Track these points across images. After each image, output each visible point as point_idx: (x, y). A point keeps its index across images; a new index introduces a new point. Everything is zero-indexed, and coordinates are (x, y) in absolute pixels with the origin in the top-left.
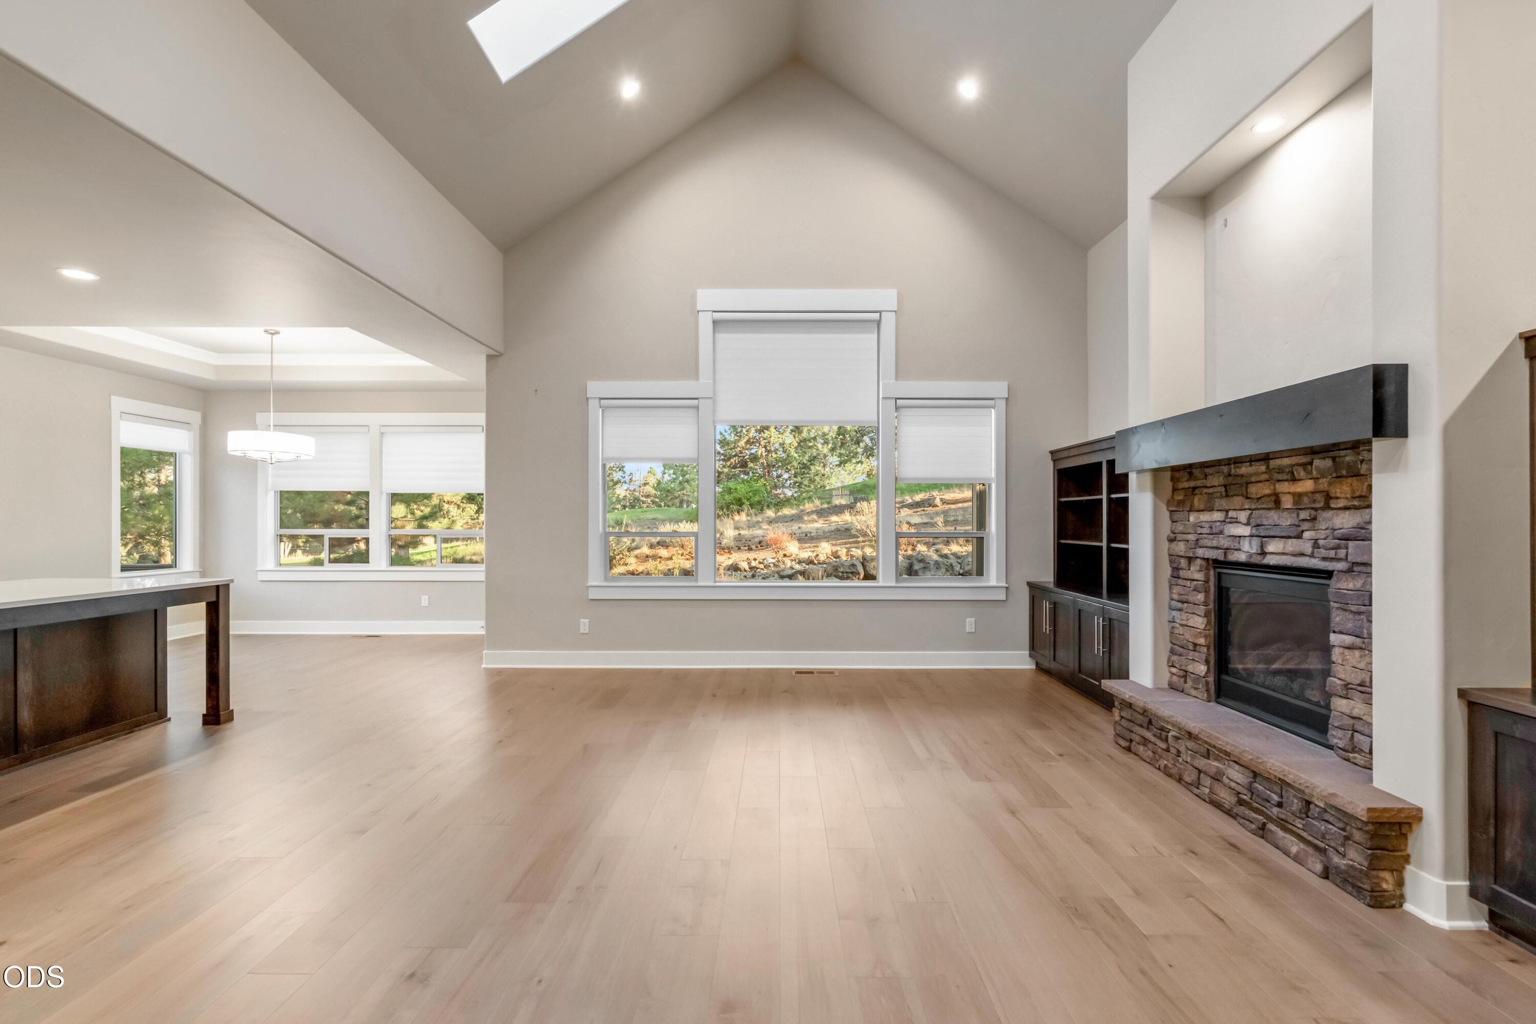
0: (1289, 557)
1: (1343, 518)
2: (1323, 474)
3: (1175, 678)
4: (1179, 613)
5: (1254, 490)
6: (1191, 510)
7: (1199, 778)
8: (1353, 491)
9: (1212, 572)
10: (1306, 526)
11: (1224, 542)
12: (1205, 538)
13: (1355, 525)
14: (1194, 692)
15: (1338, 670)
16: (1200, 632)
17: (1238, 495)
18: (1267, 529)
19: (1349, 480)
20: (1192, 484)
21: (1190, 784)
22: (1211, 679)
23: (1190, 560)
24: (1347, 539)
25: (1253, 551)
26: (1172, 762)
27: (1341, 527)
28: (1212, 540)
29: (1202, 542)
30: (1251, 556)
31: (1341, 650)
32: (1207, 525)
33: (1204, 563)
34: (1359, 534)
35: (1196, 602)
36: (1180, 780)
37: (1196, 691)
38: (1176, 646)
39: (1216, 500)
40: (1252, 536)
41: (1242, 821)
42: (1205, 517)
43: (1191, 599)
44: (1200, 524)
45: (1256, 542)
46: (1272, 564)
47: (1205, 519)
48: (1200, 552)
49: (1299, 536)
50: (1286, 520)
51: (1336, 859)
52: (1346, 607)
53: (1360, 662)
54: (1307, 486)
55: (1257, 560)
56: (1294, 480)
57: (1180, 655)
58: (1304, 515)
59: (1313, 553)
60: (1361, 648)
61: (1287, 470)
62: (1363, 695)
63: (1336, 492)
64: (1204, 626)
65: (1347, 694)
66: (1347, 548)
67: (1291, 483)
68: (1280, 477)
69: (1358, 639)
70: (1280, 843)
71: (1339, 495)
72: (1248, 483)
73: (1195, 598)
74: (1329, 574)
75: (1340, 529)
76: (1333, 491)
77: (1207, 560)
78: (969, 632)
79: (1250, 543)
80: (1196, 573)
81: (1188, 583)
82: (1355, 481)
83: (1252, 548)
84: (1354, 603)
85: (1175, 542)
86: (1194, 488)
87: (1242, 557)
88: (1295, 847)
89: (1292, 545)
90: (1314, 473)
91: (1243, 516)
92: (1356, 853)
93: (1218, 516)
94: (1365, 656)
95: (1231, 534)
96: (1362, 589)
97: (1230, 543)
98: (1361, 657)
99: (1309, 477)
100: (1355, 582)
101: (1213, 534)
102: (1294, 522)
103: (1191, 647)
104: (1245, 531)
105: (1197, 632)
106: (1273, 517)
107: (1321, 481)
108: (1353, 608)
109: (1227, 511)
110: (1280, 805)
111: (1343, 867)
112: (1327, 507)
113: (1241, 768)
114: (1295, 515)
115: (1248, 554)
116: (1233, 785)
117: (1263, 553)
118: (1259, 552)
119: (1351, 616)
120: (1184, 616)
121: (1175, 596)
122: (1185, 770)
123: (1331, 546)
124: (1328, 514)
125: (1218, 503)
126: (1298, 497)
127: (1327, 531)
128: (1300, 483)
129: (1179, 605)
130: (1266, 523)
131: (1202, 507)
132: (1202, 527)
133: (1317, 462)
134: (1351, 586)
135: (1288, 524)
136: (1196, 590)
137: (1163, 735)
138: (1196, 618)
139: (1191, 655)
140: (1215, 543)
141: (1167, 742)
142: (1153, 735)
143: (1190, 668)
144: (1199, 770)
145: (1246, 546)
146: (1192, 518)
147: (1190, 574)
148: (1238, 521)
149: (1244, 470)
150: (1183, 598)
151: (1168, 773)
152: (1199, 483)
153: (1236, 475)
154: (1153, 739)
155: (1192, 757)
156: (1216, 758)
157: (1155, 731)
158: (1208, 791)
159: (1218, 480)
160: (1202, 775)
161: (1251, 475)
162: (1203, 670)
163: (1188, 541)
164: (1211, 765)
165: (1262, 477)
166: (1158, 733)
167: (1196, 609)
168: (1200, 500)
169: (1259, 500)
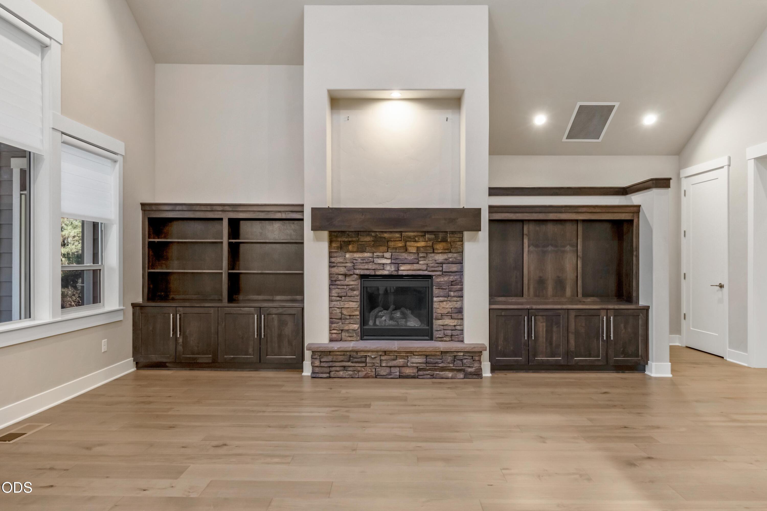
0: (411, 271)
1: (439, 256)
2: (430, 240)
3: (334, 336)
4: (338, 302)
5: (391, 244)
6: (347, 252)
7: (391, 370)
8: (444, 247)
9: (361, 281)
10: (422, 259)
11: (370, 266)
12: (359, 265)
13: (444, 259)
14: (349, 339)
15: (437, 311)
16: (356, 309)
17: (381, 246)
18: (402, 260)
19: (442, 243)
20: (350, 239)
21: (387, 375)
22: (359, 330)
23: (346, 275)
24: (442, 263)
25: (393, 270)
26: (370, 370)
27: (438, 259)
28: (365, 266)
29: (357, 267)
30: (392, 271)
31: (439, 303)
32: (360, 259)
33: (357, 277)
34: (445, 262)
35: (352, 295)
36: (376, 376)
37: (352, 338)
38: (334, 319)
39: (367, 248)
40: (391, 263)
41: (421, 377)
42: (357, 255)
43: (349, 294)
44: (355, 258)
45: (393, 266)
46: (404, 274)
47: (358, 256)
48: (357, 272)
49: (418, 263)
50: (411, 257)
51: (470, 370)
52: (441, 287)
53: (446, 306)
54: (422, 244)
55: (395, 273)
56: (416, 241)
57: (338, 323)
58: (421, 255)
59: (427, 269)
60: (446, 301)
61: (412, 237)
62: (448, 317)
63: (437, 247)
64: (357, 306)
65: (442, 318)
66: (442, 267)
67: (415, 242)
68: (409, 240)
69: (446, 298)
70: (444, 376)
71: (438, 248)
72: (388, 241)
73: (352, 294)
74: (430, 277)
75: (438, 260)
76: (436, 246)
77: (359, 275)
78: (104, 352)
79: (391, 267)
80: (353, 282)
81: (345, 287)
82: (444, 244)
83: (391, 268)
84: (445, 285)
85: (336, 267)
86: (351, 241)
87: (386, 273)
88: (450, 374)
89: (416, 266)
90: (427, 239)
91: (388, 255)
92: (477, 364)
93: (366, 255)
94: (448, 303)
95: (379, 263)
96: (448, 280)
97: (377, 267)
98: (447, 304)
99: (424, 240)
100: (444, 279)
101: (363, 263)
102: (415, 258)
103: (348, 317)
104: (389, 261)
105: (353, 309)
106: (405, 255)
107: (428, 242)
108: (444, 288)
109: (373, 253)
110: (442, 362)
111: (473, 371)
112: (433, 252)
113: (419, 356)
114: (417, 255)
115: (390, 271)
116: (415, 365)
118: (397, 269)
119: (442, 290)
120: (342, 303)
121: (333, 294)
122: (381, 370)
123: (436, 266)
124: (433, 255)
126: (418, 248)
127: (433, 261)
128: (419, 243)
129: (338, 298)
130: (401, 258)
131: (355, 250)
132: (356, 260)
133: (427, 236)
134: (442, 280)
135: (412, 258)
136: (353, 290)
137: (363, 359)
138: (351, 303)
139: (347, 321)
140: (366, 267)
141: (365, 362)
142: (352, 362)
143: (346, 328)
144: (390, 367)
145: (388, 268)
146: (348, 255)
147: (346, 283)
148: (383, 257)
149: (386, 235)
150: (340, 295)
151: (366, 377)
152: (354, 239)
153: (381, 237)
154: (353, 365)
155: (387, 363)
156: (402, 357)
157: (356, 360)
158: (398, 373)
159: (368, 239)
160: (392, 368)
161: (391, 238)
162: (356, 326)
163: (345, 267)
164: (400, 361)
165: (398, 239)
166: (359, 360)
167: (352, 299)
168: (353, 247)
169: (396, 249)
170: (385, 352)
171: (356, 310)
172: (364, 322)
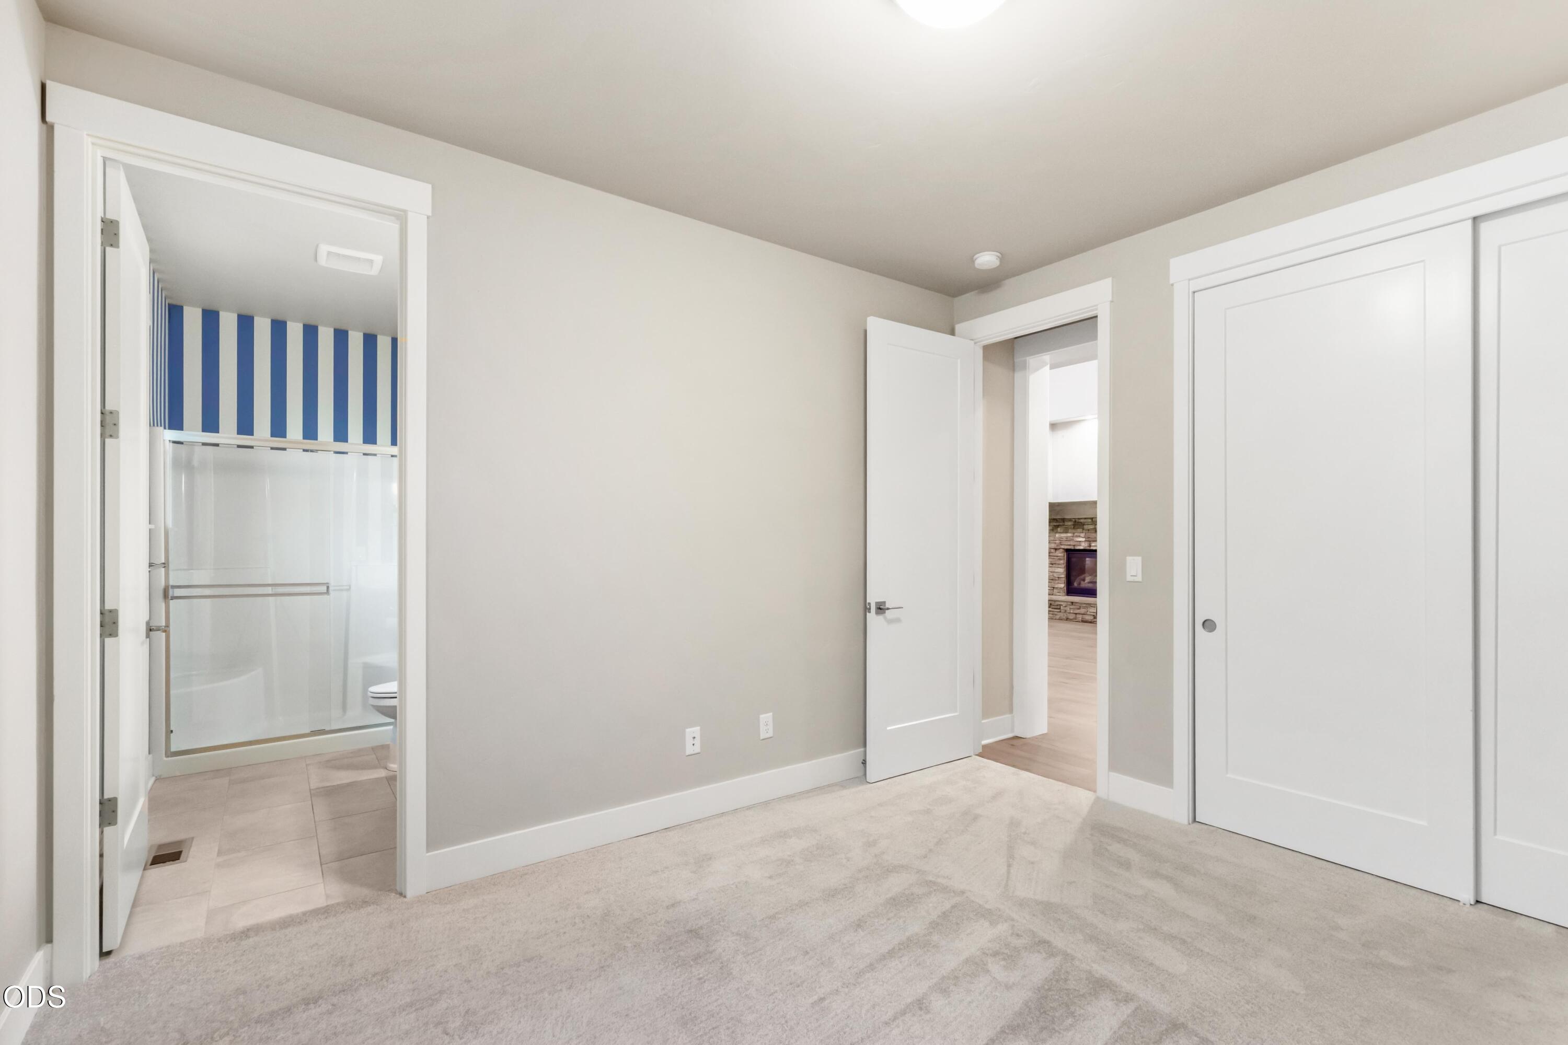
4: (1053, 568)
5: (1086, 527)
6: (1057, 532)
9: (1065, 553)
11: (1072, 543)
14: (1058, 594)
20: (1058, 524)
22: (1065, 589)
23: (1056, 549)
29: (1062, 544)
32: (1065, 538)
33: (1063, 550)
36: (1067, 619)
37: (1062, 594)
40: (1085, 541)
42: (1063, 535)
43: (1058, 562)
47: (1066, 536)
48: (1063, 547)
55: (1088, 548)
72: (1083, 525)
73: (1061, 562)
77: (1064, 549)
80: (1060, 554)
81: (1055, 557)
85: (1053, 544)
86: (1059, 525)
87: (1081, 548)
91: (1082, 535)
93: (1069, 535)
95: (1077, 540)
101: (1067, 541)
103: (1057, 579)
104: (1084, 539)
109: (1074, 533)
116: (1092, 614)
117: (1090, 546)
125: (1070, 531)
129: (1053, 566)
130: (1092, 537)
131: (1062, 532)
136: (1060, 559)
137: (1059, 607)
138: (1059, 569)
139: (1057, 582)
140: (1069, 543)
141: (1060, 609)
142: (1052, 608)
143: (1056, 586)
144: (1076, 614)
145: (1083, 544)
146: (1057, 535)
147: (1056, 554)
148: (1079, 536)
149: (1082, 521)
150: (1052, 563)
151: (1060, 619)
152: (1061, 524)
153: (1078, 522)
154: (1053, 610)
155: (1073, 611)
156: (1084, 608)
157: (1053, 607)
158: (1080, 619)
159: (1070, 523)
160: (1077, 615)
161: (1084, 522)
162: (1062, 586)
163: (1055, 543)
164: (1082, 611)
165: (1090, 523)
166: (1056, 607)
167: (1060, 566)
168: (1060, 529)
169: (1089, 530)
170: (1072, 603)
171: (1062, 574)
172: (1069, 582)
